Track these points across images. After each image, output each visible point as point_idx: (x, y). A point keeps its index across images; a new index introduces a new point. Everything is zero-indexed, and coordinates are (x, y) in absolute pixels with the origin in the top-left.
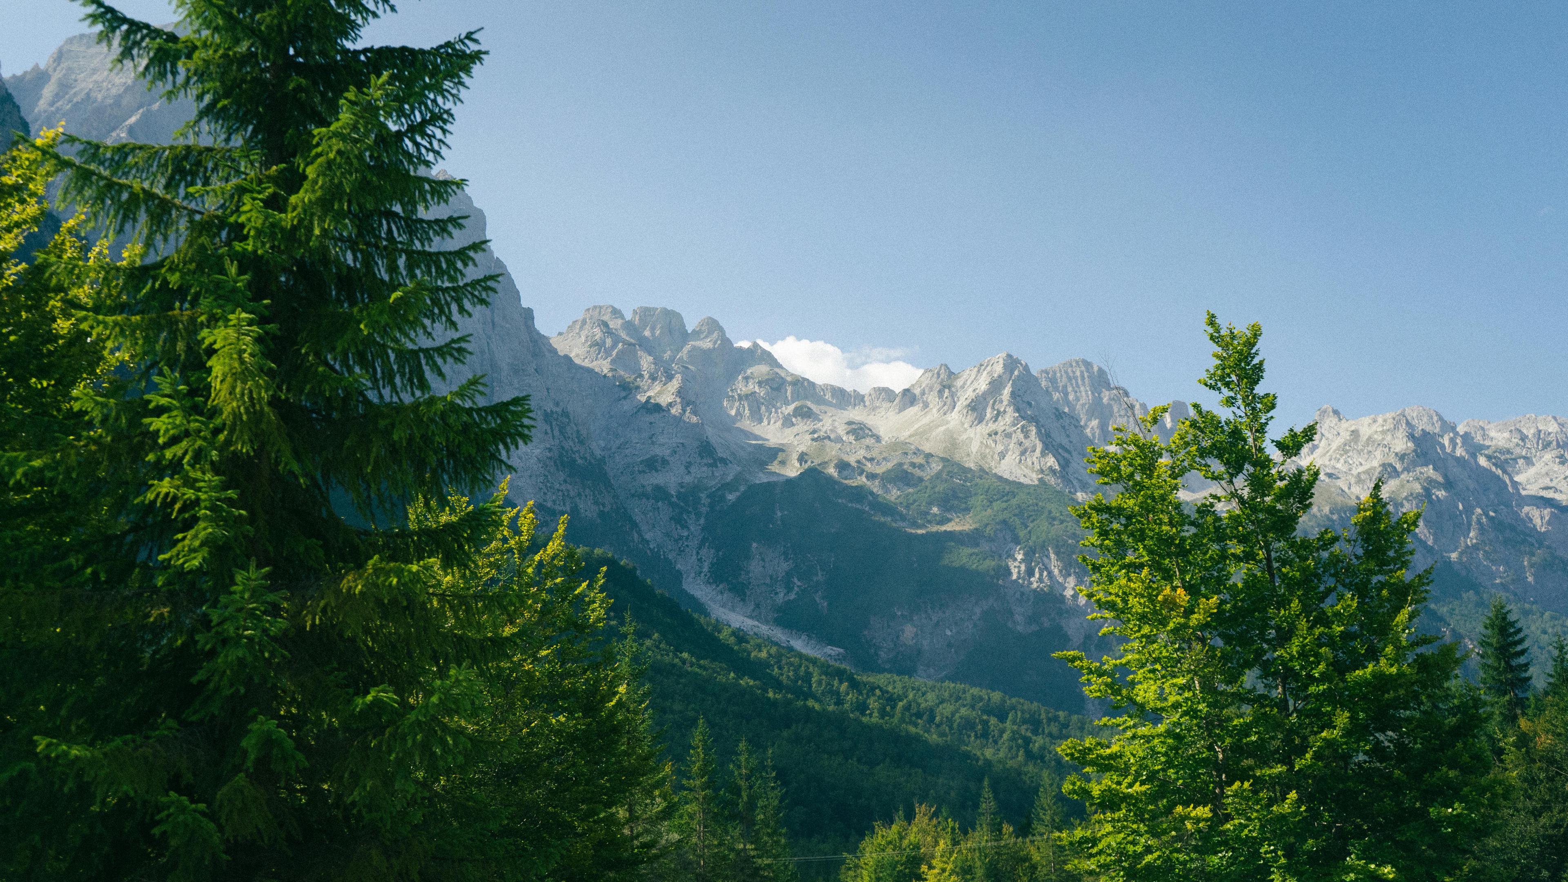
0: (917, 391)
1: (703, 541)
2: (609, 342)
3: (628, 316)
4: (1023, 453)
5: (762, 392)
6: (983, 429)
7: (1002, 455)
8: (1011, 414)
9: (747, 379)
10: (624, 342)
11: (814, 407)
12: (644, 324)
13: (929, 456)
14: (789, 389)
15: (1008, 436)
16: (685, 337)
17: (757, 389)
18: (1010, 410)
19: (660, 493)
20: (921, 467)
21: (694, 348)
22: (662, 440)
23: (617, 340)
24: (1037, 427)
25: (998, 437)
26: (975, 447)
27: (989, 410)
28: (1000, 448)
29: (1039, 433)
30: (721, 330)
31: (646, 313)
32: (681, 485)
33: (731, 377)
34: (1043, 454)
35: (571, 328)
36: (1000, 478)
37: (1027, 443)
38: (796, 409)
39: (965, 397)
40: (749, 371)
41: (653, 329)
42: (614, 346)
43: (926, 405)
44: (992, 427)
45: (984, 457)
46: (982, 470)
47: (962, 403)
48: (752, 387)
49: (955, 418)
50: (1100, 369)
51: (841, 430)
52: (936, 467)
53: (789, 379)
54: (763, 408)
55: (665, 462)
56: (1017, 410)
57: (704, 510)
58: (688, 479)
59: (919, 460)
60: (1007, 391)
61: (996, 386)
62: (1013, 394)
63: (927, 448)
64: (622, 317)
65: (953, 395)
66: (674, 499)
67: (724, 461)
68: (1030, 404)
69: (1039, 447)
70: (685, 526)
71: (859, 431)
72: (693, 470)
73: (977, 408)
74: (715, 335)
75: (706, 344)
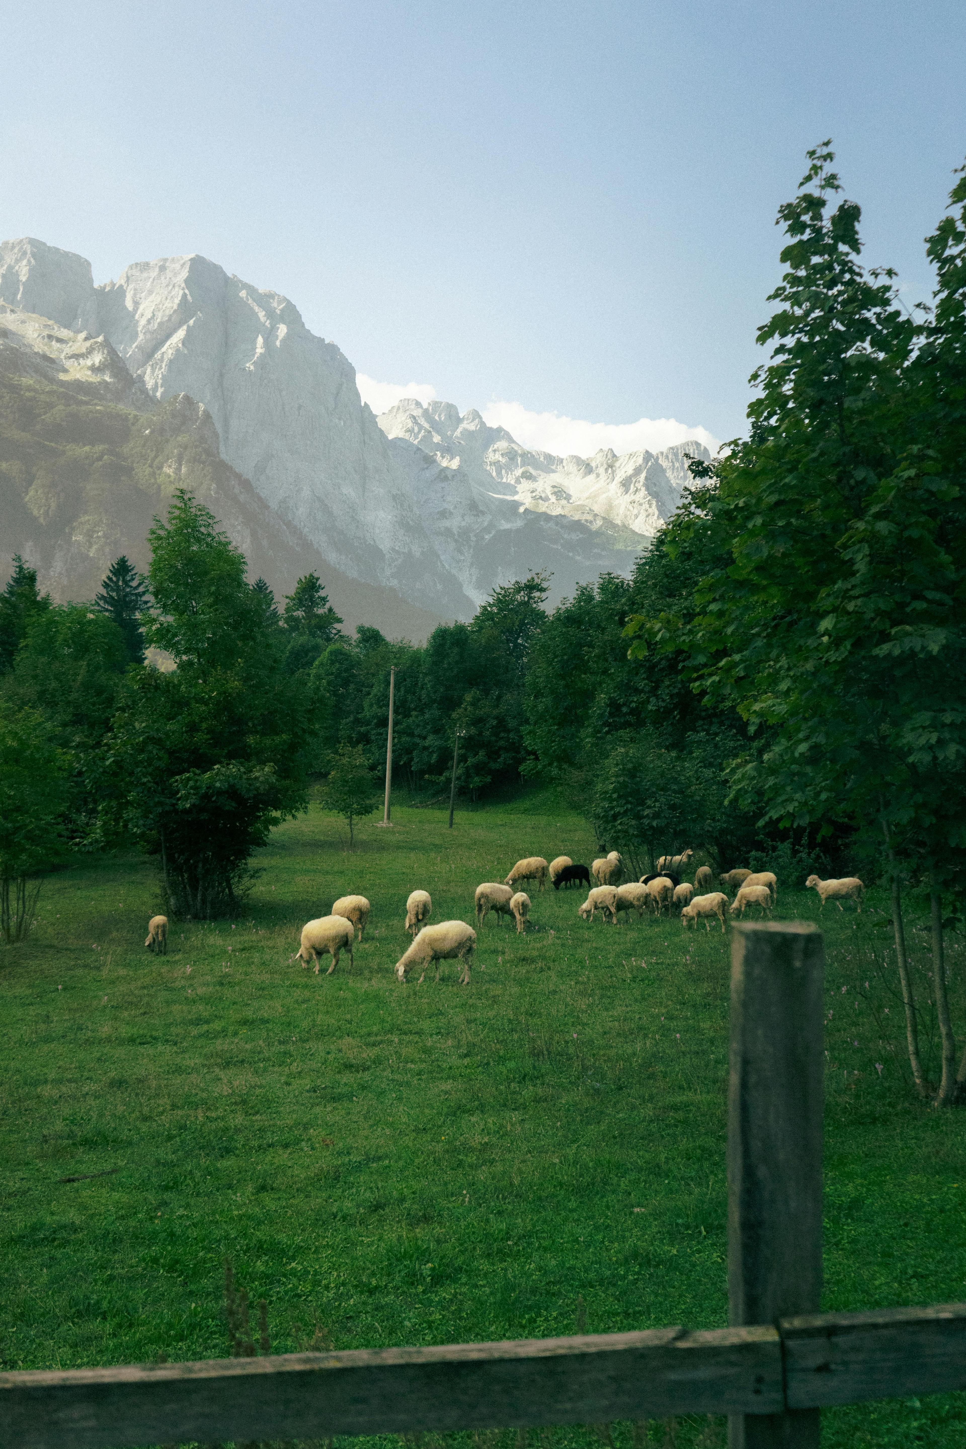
0: (593, 464)
1: (472, 564)
2: (416, 429)
3: (425, 406)
4: (647, 516)
5: (503, 460)
6: (629, 497)
7: (636, 516)
8: (643, 492)
9: (495, 451)
10: (426, 429)
11: (533, 472)
12: (434, 411)
13: (596, 515)
14: (519, 459)
15: (641, 505)
16: (459, 421)
17: (501, 459)
18: (643, 489)
19: (448, 531)
20: (591, 522)
21: (465, 430)
22: (449, 498)
23: (421, 427)
24: (657, 502)
25: (635, 505)
26: (622, 511)
27: (632, 486)
28: (635, 512)
29: (657, 505)
30: (480, 417)
31: (436, 404)
32: (459, 527)
33: (486, 447)
34: (658, 518)
35: (390, 411)
36: (633, 532)
37: (650, 511)
38: (523, 473)
39: (621, 474)
40: (496, 446)
41: (440, 415)
42: (419, 432)
43: (598, 475)
44: (633, 497)
45: (626, 517)
46: (624, 526)
47: (618, 479)
48: (498, 457)
49: (615, 488)
50: (705, 449)
51: (549, 491)
52: (599, 523)
53: (520, 452)
54: (503, 471)
55: (451, 513)
56: (647, 489)
57: (472, 544)
58: (463, 524)
59: (590, 518)
60: (643, 475)
61: (637, 471)
62: (646, 478)
63: (596, 509)
64: (421, 407)
65: (613, 472)
66: (456, 537)
67: (483, 513)
68: (655, 485)
69: (657, 513)
70: (462, 553)
71: (560, 493)
72: (466, 518)
73: (626, 484)
74: (477, 421)
75: (472, 427)
